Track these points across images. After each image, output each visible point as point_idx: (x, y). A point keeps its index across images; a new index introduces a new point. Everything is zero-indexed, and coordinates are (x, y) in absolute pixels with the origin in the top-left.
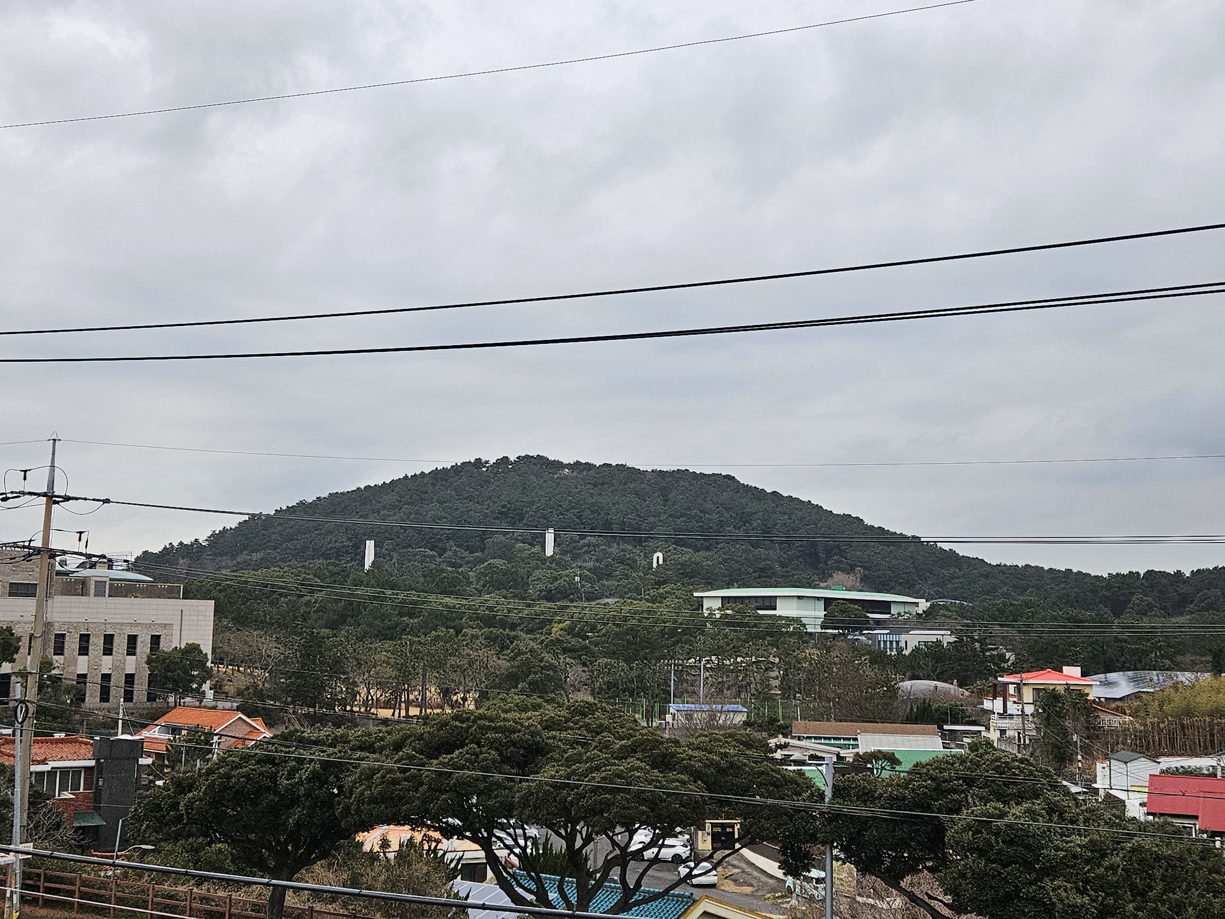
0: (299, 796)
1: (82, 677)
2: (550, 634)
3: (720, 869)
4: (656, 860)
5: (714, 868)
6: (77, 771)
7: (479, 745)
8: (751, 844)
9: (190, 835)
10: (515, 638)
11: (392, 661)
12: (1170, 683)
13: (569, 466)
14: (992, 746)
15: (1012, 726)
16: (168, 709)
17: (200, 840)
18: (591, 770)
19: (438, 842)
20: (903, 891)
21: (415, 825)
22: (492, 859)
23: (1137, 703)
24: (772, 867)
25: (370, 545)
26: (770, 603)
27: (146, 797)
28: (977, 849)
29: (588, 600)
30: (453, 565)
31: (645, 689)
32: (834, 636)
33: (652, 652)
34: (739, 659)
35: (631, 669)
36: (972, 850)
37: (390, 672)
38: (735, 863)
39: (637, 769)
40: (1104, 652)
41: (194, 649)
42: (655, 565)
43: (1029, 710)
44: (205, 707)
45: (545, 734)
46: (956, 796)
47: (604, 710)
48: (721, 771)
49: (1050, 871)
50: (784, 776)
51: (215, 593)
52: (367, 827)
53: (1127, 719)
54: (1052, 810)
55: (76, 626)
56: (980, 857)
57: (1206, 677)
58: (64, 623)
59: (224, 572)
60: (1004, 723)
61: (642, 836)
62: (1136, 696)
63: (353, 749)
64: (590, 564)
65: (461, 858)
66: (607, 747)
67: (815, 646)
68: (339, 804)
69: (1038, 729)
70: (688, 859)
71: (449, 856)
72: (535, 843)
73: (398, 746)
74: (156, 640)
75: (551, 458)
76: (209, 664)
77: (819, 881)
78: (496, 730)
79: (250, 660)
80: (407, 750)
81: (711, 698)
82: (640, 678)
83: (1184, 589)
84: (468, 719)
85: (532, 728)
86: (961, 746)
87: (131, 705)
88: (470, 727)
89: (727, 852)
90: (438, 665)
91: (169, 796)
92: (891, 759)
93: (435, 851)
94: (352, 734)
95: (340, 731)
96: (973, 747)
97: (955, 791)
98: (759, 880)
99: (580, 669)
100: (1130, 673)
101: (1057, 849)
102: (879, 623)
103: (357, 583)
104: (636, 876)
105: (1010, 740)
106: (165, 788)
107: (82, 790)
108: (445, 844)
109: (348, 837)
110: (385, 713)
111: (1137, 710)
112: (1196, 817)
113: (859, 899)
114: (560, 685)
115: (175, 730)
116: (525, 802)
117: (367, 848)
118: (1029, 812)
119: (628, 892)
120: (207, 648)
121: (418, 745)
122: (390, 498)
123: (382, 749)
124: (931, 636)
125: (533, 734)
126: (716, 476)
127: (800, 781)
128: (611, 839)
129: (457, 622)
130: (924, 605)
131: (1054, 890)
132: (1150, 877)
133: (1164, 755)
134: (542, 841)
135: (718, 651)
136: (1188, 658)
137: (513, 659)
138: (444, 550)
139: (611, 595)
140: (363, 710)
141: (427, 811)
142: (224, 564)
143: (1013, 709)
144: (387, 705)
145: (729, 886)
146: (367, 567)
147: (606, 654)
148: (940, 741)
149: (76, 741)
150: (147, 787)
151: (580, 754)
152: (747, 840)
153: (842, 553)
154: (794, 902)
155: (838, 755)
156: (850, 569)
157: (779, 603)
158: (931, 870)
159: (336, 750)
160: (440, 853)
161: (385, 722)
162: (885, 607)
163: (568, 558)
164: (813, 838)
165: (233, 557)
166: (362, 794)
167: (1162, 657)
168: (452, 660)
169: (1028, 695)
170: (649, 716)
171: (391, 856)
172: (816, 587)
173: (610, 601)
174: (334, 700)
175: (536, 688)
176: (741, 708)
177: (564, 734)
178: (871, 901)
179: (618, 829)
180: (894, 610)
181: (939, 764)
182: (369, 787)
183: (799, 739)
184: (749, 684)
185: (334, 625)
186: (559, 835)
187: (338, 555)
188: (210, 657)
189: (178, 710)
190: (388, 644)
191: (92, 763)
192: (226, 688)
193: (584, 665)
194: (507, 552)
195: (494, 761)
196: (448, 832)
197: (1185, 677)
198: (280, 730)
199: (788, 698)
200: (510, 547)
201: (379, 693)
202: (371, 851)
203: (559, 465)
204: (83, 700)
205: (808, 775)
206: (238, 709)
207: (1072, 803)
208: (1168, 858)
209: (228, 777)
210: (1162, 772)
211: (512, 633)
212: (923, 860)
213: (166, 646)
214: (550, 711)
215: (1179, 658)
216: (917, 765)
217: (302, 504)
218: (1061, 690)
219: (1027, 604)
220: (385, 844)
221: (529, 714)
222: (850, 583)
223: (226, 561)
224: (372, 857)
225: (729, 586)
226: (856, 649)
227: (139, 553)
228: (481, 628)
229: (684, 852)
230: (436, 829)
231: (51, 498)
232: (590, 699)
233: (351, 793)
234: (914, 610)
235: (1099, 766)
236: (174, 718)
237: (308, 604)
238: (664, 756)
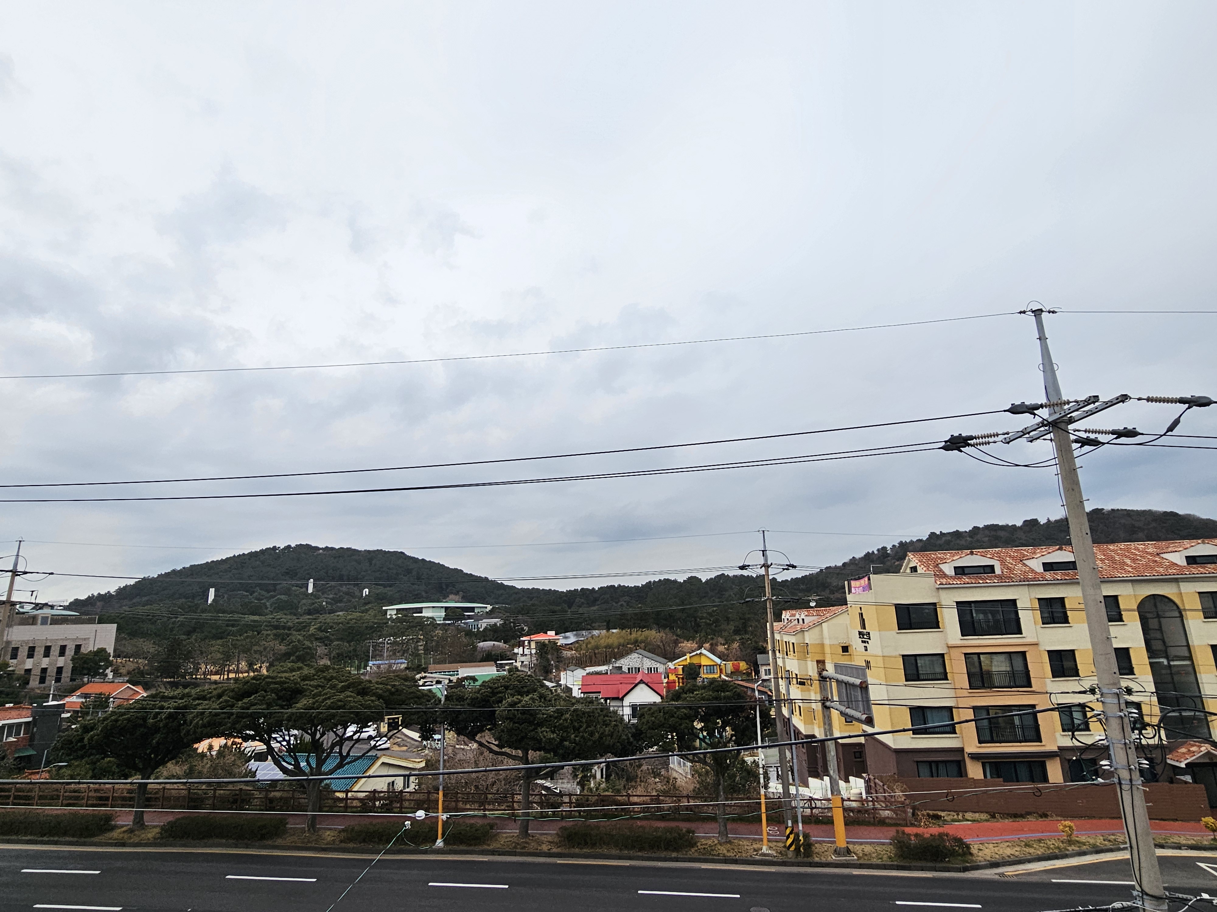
0: (160, 728)
1: (28, 671)
2: (309, 631)
3: (391, 740)
4: (358, 740)
5: (389, 739)
6: (19, 725)
7: (266, 691)
8: (406, 727)
9: (91, 754)
10: (290, 634)
11: (221, 650)
12: (590, 635)
13: (322, 549)
14: (518, 670)
15: (526, 659)
16: (84, 684)
17: (97, 756)
18: (325, 699)
19: (241, 744)
20: (476, 741)
21: (227, 736)
22: (270, 749)
23: (577, 645)
24: (416, 735)
25: (212, 591)
26: (420, 610)
27: (64, 736)
28: (510, 718)
29: (329, 613)
30: (258, 600)
31: (357, 656)
32: (449, 624)
33: (361, 637)
34: (404, 638)
35: (350, 646)
36: (507, 719)
37: (219, 656)
38: (399, 736)
39: (350, 696)
40: (564, 624)
41: (102, 651)
42: (364, 595)
43: (534, 651)
44: (107, 682)
45: (302, 683)
46: (500, 695)
47: (334, 669)
48: (392, 694)
49: (541, 724)
50: (422, 693)
51: (117, 620)
52: (199, 740)
53: (574, 652)
54: (541, 696)
55: (27, 642)
56: (510, 721)
57: (604, 632)
58: (19, 641)
59: (124, 608)
60: (523, 659)
61: (352, 729)
62: (577, 642)
63: (194, 700)
64: (331, 596)
65: (254, 750)
66: (334, 687)
67: (440, 629)
68: (183, 729)
69: (537, 660)
70: (376, 737)
71: (248, 750)
72: (296, 739)
73: (219, 696)
74: (78, 647)
75: (313, 545)
76: (111, 658)
77: (439, 740)
78: (275, 683)
79: (136, 655)
80: (225, 698)
81: (390, 657)
82: (355, 650)
83: (596, 595)
84: (260, 679)
85: (295, 681)
86: (504, 670)
87: (60, 684)
88: (261, 683)
89: (395, 731)
90: (247, 651)
91: (78, 735)
92: (474, 679)
93: (239, 748)
94: (193, 692)
95: (187, 690)
96: (510, 671)
97: (500, 692)
98: (410, 743)
99: (324, 647)
100: (575, 632)
101: (543, 714)
102: (469, 617)
103: (204, 611)
104: (348, 749)
105: (525, 666)
106: (76, 730)
107: (22, 735)
108: (245, 744)
109: (189, 746)
110: (216, 677)
111: (577, 648)
112: (600, 692)
113: (457, 746)
114: (313, 656)
115: (86, 696)
116: (289, 719)
117: (200, 751)
118: (532, 699)
119: (343, 758)
120: (110, 650)
121: (231, 694)
122: (226, 566)
123: (210, 698)
124: (493, 621)
125: (296, 684)
126: (395, 553)
127: (429, 694)
128: (335, 732)
129: (258, 628)
130: (489, 607)
131: (542, 732)
132: (581, 722)
133: (588, 666)
134: (300, 736)
135: (394, 635)
136: (597, 624)
137: (289, 645)
138: (254, 592)
139: (341, 611)
140: (202, 677)
141: (234, 729)
142: (124, 603)
143: (527, 651)
144: (216, 673)
145: (396, 748)
146: (209, 602)
147: (338, 640)
148: (495, 669)
149: (21, 707)
150: (67, 730)
151: (320, 692)
152: (403, 725)
153: (454, 586)
154: (427, 752)
155: (449, 679)
156: (457, 593)
157: (424, 610)
158: (489, 730)
159: (183, 701)
160: (243, 749)
161: (216, 682)
162: (472, 609)
163: (320, 593)
164: (435, 722)
165: (131, 600)
166: (198, 722)
167: (587, 624)
168: (255, 648)
169: (533, 645)
170: (359, 668)
171: (214, 753)
172: (441, 602)
173: (340, 613)
174: (186, 673)
175: (300, 659)
176: (404, 661)
177: (312, 683)
178: (462, 747)
179: (339, 727)
180: (476, 611)
181: (495, 680)
182: (202, 719)
183: (431, 673)
184: (408, 649)
185: (189, 634)
186: (308, 733)
187: (193, 597)
188: (112, 654)
189: (90, 685)
190: (219, 642)
191: (30, 719)
192: (121, 671)
193: (326, 646)
194: (287, 591)
195: (274, 699)
196: (246, 738)
197: (596, 633)
198: (153, 691)
199: (427, 654)
200: (289, 589)
201: (212, 667)
202: (203, 752)
203: (317, 548)
204: (28, 683)
205: (434, 691)
206: (128, 682)
207: (549, 693)
208: (589, 712)
209: (116, 721)
210: (587, 674)
211: (288, 632)
212: (485, 726)
213: (83, 650)
214: (306, 671)
215: (593, 625)
216: (483, 682)
217: (174, 571)
218: (547, 642)
219: (533, 605)
220: (211, 748)
221: (294, 673)
222: (457, 599)
223: (126, 602)
224: (203, 755)
225: (400, 603)
226: (459, 630)
227: (72, 600)
228: (271, 630)
229: (373, 734)
230: (239, 738)
231: (15, 573)
232: (329, 663)
233: (191, 723)
234: (485, 610)
235: (562, 673)
236: (85, 690)
237: (174, 623)
238: (364, 689)
